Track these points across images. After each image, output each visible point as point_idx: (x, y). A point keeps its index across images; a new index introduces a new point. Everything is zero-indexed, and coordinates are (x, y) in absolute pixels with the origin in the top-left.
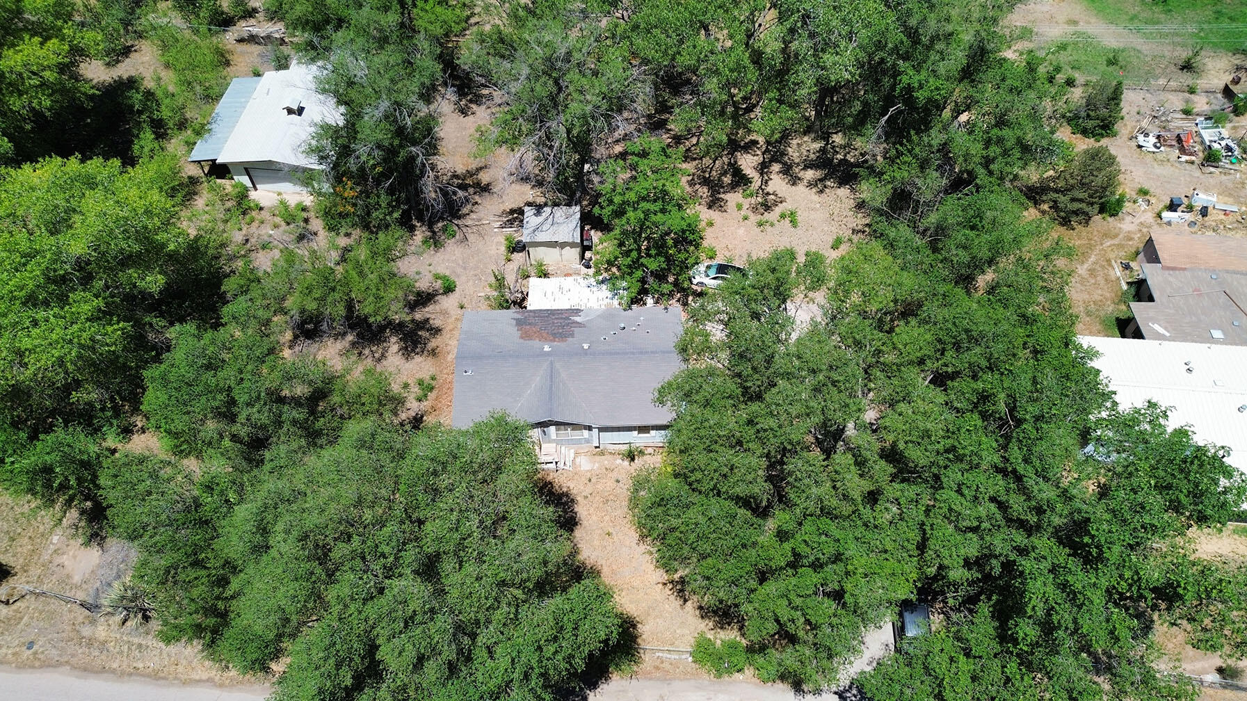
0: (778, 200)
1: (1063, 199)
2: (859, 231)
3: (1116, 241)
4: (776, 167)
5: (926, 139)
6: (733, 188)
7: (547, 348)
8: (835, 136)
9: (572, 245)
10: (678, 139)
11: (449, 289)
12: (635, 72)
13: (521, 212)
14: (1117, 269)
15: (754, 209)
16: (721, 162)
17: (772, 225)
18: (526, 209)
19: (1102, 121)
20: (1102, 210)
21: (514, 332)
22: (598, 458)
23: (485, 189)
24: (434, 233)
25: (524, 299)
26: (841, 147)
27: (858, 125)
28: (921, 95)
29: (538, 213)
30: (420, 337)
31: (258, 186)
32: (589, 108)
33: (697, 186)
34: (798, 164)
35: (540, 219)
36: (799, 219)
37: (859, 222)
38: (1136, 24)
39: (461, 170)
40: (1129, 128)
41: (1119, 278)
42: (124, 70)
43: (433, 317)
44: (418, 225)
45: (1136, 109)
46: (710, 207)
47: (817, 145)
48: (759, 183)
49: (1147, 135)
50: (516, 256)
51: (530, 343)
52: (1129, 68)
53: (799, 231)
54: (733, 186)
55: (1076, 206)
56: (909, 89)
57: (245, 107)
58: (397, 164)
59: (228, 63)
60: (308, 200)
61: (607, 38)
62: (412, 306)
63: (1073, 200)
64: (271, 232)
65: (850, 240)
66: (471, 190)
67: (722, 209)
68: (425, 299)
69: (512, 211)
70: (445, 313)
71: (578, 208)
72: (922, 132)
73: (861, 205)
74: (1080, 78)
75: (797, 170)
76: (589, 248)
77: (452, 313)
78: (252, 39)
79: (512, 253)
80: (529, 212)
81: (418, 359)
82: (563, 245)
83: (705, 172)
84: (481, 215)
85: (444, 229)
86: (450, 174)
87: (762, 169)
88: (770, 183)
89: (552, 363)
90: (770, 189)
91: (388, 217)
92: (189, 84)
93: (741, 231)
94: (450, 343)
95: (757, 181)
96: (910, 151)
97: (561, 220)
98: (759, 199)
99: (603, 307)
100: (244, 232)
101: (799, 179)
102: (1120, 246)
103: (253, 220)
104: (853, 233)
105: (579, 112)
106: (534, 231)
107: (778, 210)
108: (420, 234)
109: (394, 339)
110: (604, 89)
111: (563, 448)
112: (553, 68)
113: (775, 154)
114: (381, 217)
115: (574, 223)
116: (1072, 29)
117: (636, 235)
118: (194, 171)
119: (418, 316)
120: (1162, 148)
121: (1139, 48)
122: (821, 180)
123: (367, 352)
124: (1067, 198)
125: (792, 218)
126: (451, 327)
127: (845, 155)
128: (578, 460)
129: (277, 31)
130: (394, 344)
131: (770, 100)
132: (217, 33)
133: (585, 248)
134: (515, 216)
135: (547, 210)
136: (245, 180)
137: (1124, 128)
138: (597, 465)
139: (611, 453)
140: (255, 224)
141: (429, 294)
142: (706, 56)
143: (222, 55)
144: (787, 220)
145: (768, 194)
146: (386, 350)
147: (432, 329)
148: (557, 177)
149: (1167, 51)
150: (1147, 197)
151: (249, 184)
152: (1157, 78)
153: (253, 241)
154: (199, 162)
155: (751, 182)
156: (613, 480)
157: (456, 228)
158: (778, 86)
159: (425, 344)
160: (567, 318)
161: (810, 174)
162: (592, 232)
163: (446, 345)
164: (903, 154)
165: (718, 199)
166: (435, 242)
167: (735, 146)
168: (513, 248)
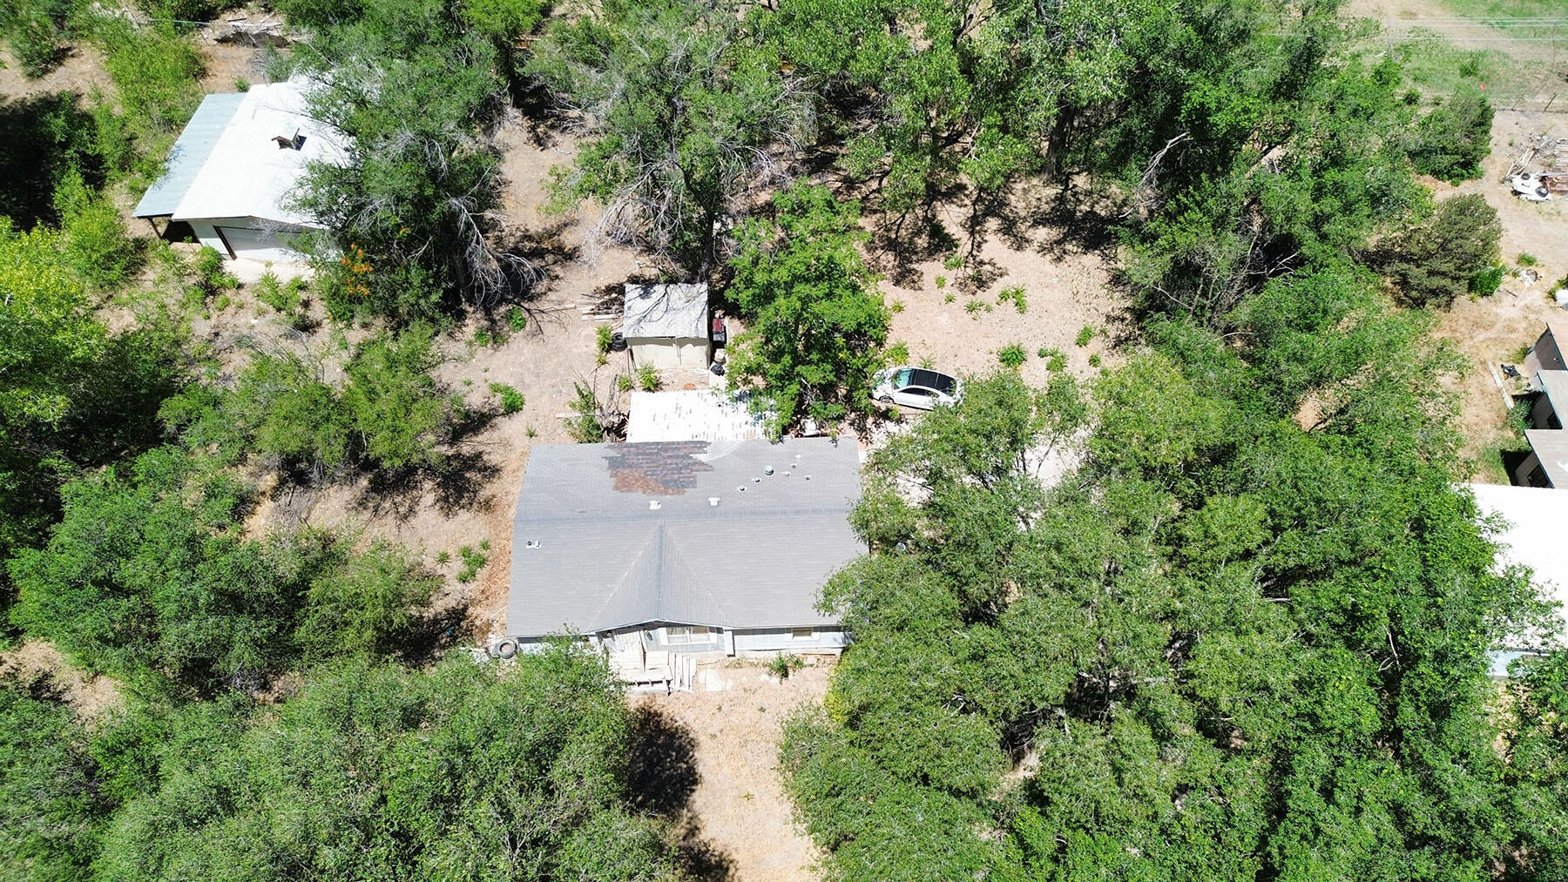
0: (997, 271)
1: (1416, 273)
2: (1115, 319)
3: (1492, 334)
4: (993, 223)
5: (1223, 185)
6: (930, 254)
7: (654, 506)
8: (1075, 177)
9: (696, 342)
10: (850, 184)
11: (513, 408)
12: (788, 85)
13: (620, 289)
14: (1496, 377)
15: (962, 286)
16: (913, 216)
17: (988, 310)
18: (629, 287)
19: (1464, 156)
20: (1472, 286)
21: (604, 479)
22: (731, 671)
23: (568, 256)
24: (493, 322)
25: (624, 423)
26: (1089, 193)
27: (1116, 163)
28: (1221, 121)
29: (646, 294)
30: (468, 480)
31: (236, 253)
32: (716, 142)
33: (879, 252)
34: (1025, 219)
35: (648, 303)
36: (1028, 300)
37: (1115, 304)
38: (1499, 17)
39: (536, 225)
40: (1498, 165)
41: (1499, 391)
42: (55, 83)
43: (488, 450)
44: (471, 310)
45: (1508, 139)
46: (897, 283)
47: (1053, 191)
48: (969, 247)
49: (1526, 176)
50: (614, 356)
51: (631, 495)
52: (1493, 79)
53: (1029, 318)
54: (932, 252)
55: (1437, 282)
56: (1202, 112)
57: (218, 137)
58: (430, 224)
59: (203, 73)
60: (308, 274)
61: (747, 35)
62: (456, 435)
63: (1431, 273)
64: (254, 322)
65: (1103, 332)
66: (550, 258)
67: (915, 286)
68: (477, 422)
69: (609, 290)
70: (506, 444)
71: (705, 286)
72: (1218, 174)
73: (1118, 279)
74: (1425, 93)
75: (1023, 228)
76: (721, 345)
77: (517, 443)
78: (238, 38)
79: (608, 351)
80: (632, 291)
81: (464, 515)
82: (682, 342)
83: (888, 230)
84: (562, 295)
85: (509, 317)
86: (519, 233)
87: (972, 226)
88: (984, 246)
89: (661, 530)
90: (984, 255)
91: (422, 301)
92: (142, 103)
93: (944, 319)
94: (513, 489)
95: (965, 246)
96: (1198, 204)
97: (680, 304)
98: (970, 271)
99: (741, 438)
100: (213, 321)
101: (1027, 241)
102: (1498, 341)
103: (227, 303)
104: (1107, 321)
105: (701, 147)
106: (640, 321)
107: (997, 287)
108: (474, 323)
109: (428, 485)
110: (742, 112)
111: (679, 657)
112: (664, 79)
113: (991, 205)
114: (412, 300)
115: (700, 309)
116: (1408, 24)
117: (789, 330)
118: (141, 230)
119: (466, 448)
120: (1549, 196)
121: (1505, 50)
122: (1058, 242)
123: (387, 504)
124: (1423, 270)
125: (1017, 298)
126: (514, 466)
127: (1092, 206)
128: (701, 675)
129: (275, 27)
130: (428, 493)
131: (989, 127)
132: (191, 29)
133: (715, 345)
134: (613, 297)
135: (659, 289)
136: (217, 244)
137: (1493, 165)
138: (730, 683)
139: (752, 664)
140: (230, 310)
141: (483, 415)
142: (893, 62)
143: (196, 62)
144: (1011, 302)
145: (982, 263)
146: (416, 501)
147: (486, 469)
148: (673, 240)
149: (1546, 55)
150: (1533, 268)
151: (222, 249)
152: (1534, 93)
153: (225, 334)
154: (150, 218)
155: (957, 246)
156: (755, 708)
157: (525, 315)
158: (1000, 105)
159: (475, 492)
160: (686, 456)
161: (1042, 234)
162: (726, 321)
163: (507, 493)
164: (1187, 208)
165: (910, 271)
166: (493, 335)
167: (934, 193)
168: (610, 345)
